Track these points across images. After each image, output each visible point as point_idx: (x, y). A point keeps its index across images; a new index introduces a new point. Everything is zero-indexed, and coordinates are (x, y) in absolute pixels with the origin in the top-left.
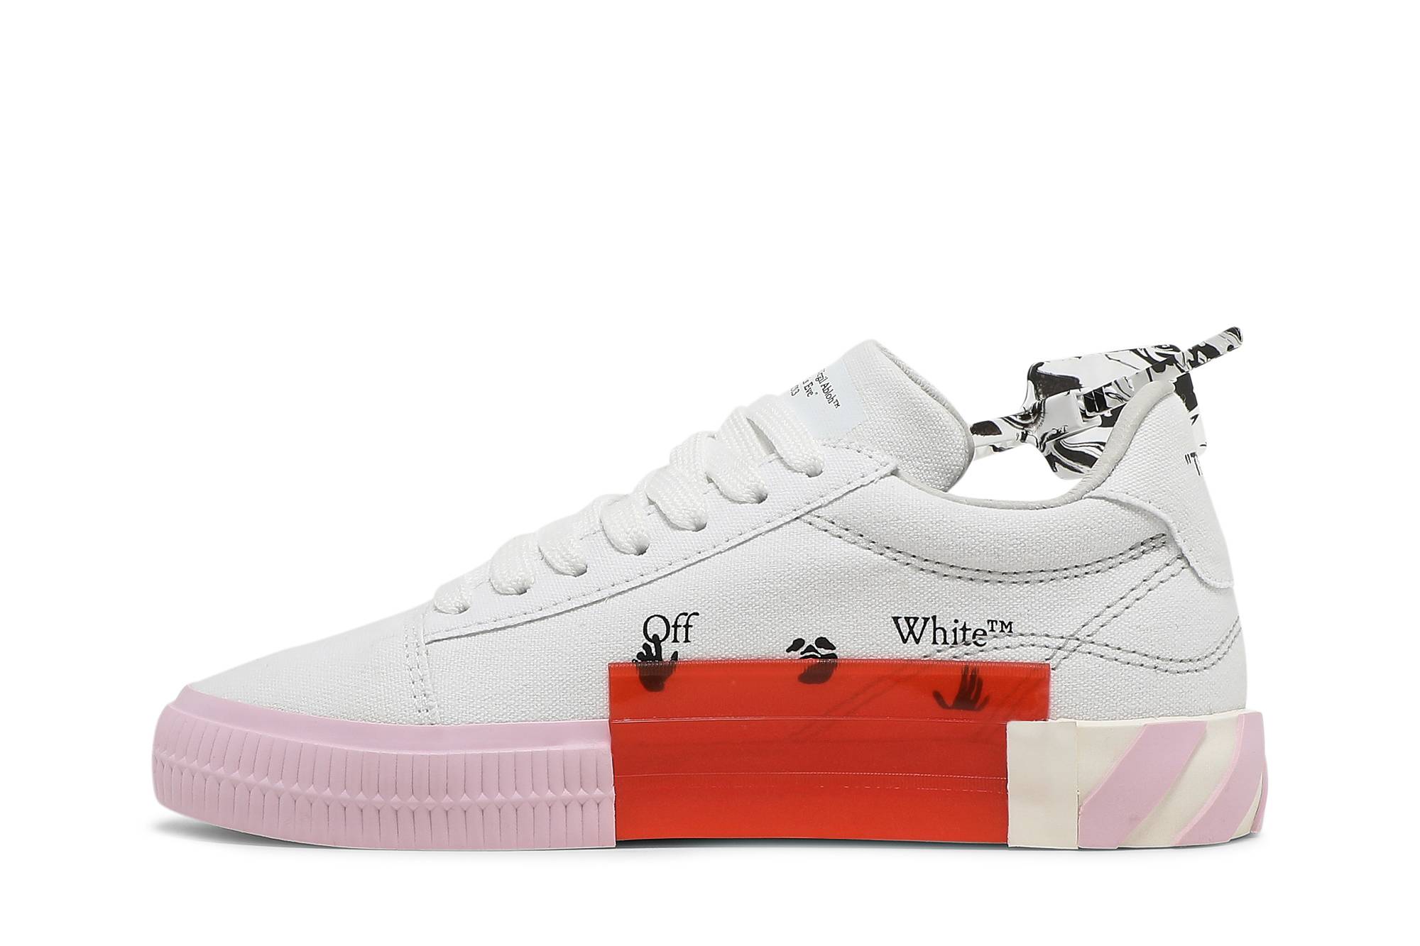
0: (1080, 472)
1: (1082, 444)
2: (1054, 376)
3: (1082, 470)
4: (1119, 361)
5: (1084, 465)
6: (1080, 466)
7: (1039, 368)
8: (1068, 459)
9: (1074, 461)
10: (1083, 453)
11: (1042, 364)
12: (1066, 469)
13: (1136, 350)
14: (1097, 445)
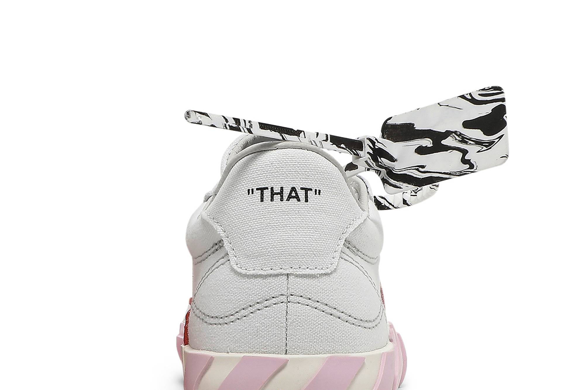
0: (400, 188)
1: (406, 169)
2: (398, 125)
3: (402, 187)
4: (448, 106)
5: (404, 183)
6: (401, 184)
7: (388, 122)
8: (394, 180)
9: (398, 181)
10: (406, 174)
11: (390, 118)
12: (391, 187)
13: (463, 95)
14: (417, 168)
